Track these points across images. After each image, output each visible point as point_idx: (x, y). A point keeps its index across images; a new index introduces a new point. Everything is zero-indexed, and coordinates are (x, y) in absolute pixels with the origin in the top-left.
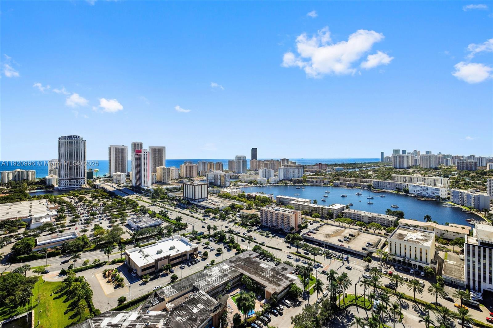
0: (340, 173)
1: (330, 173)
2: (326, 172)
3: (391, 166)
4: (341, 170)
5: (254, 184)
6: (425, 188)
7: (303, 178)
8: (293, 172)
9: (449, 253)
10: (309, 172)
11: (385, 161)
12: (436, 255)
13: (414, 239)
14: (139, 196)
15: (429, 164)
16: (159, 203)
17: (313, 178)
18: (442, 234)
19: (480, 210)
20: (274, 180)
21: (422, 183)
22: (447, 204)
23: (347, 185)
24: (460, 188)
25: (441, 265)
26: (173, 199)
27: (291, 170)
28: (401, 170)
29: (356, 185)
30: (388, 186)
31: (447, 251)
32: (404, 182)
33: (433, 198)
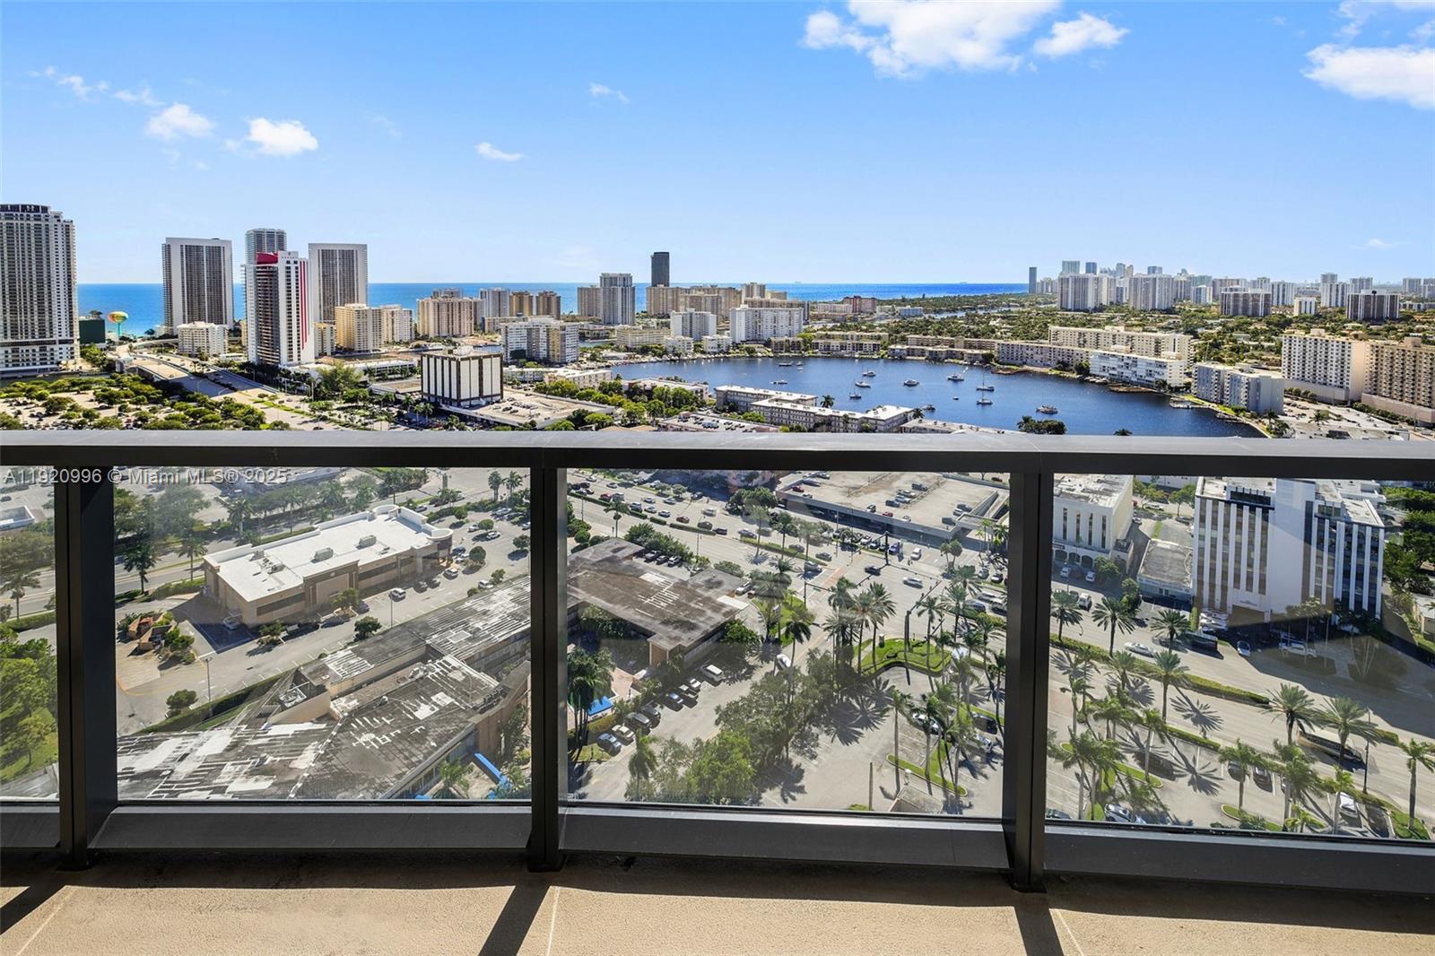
0: (911, 323)
1: (883, 322)
2: (874, 320)
3: (1054, 306)
4: (917, 316)
5: (655, 354)
6: (1130, 362)
7: (803, 337)
8: (775, 320)
9: (1167, 521)
10: (824, 321)
11: (1038, 289)
12: (1134, 529)
14: (270, 394)
15: (1151, 301)
16: (338, 413)
17: (833, 337)
19: (1258, 415)
20: (715, 344)
21: (1124, 347)
22: (1182, 402)
23: (927, 354)
24: (1220, 360)
25: (1139, 552)
26: (387, 401)
27: (768, 314)
28: (1078, 315)
29: (951, 355)
30: (1038, 357)
31: (1162, 517)
32: (1080, 345)
33: (1148, 386)
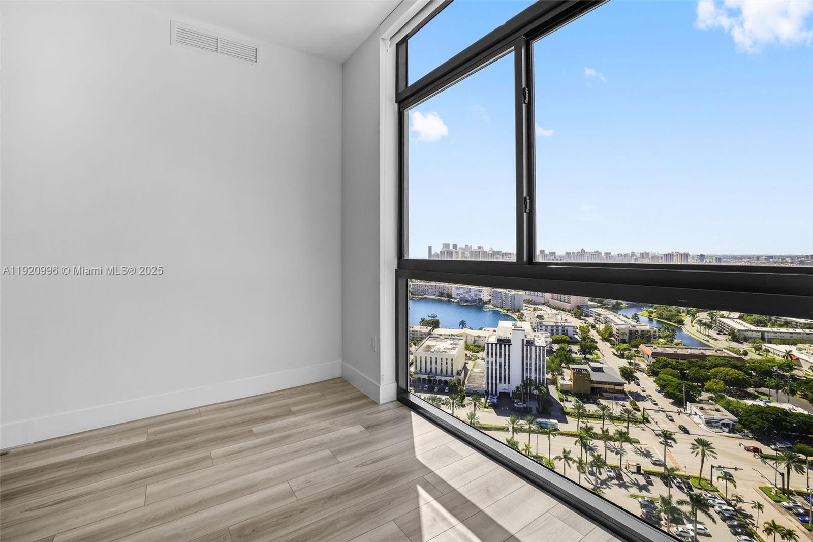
6: (468, 290)
9: (477, 361)
12: (464, 366)
13: (442, 349)
18: (475, 341)
22: (487, 308)
25: (466, 375)
30: (430, 291)
31: (477, 358)
33: (475, 302)
